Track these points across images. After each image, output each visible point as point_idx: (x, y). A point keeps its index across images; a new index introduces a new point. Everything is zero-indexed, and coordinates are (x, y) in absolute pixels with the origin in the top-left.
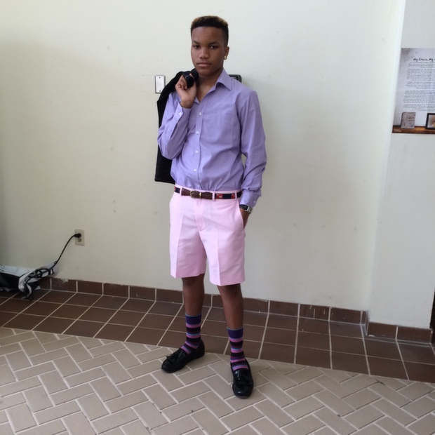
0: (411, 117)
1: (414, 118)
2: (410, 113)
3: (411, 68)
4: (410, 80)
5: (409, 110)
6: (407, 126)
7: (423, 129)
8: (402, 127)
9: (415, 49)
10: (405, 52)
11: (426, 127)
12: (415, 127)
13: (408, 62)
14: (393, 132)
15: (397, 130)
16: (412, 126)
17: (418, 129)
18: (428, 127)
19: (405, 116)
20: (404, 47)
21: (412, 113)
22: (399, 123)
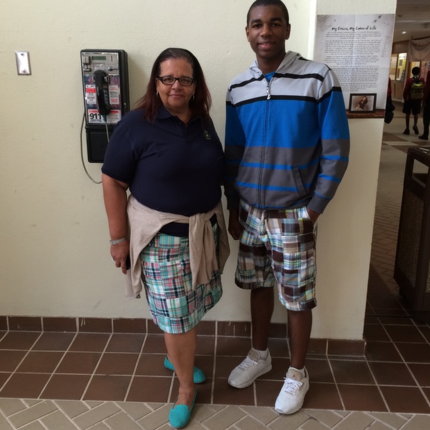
3: (329, 39)
4: (329, 54)
9: (333, 16)
10: (322, 20)
13: (326, 32)
18: (352, 110)
20: (320, 14)
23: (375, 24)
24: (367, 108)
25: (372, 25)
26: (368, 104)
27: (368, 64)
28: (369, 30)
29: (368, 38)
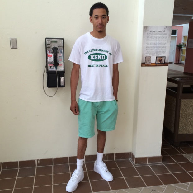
0: (149, 58)
1: (150, 59)
2: (149, 57)
3: (148, 35)
4: (148, 41)
5: (148, 55)
6: (147, 63)
7: (155, 64)
8: (146, 64)
9: (150, 26)
10: (145, 28)
11: (156, 63)
12: (151, 63)
13: (147, 32)
14: (142, 66)
15: (143, 65)
16: (150, 63)
17: (152, 64)
18: (157, 63)
19: (147, 58)
20: (145, 25)
21: (150, 57)
22: (144, 62)
23: (165, 30)
24: (162, 62)
25: (164, 30)
26: (162, 60)
27: (162, 45)
28: (163, 32)
29: (162, 35)
